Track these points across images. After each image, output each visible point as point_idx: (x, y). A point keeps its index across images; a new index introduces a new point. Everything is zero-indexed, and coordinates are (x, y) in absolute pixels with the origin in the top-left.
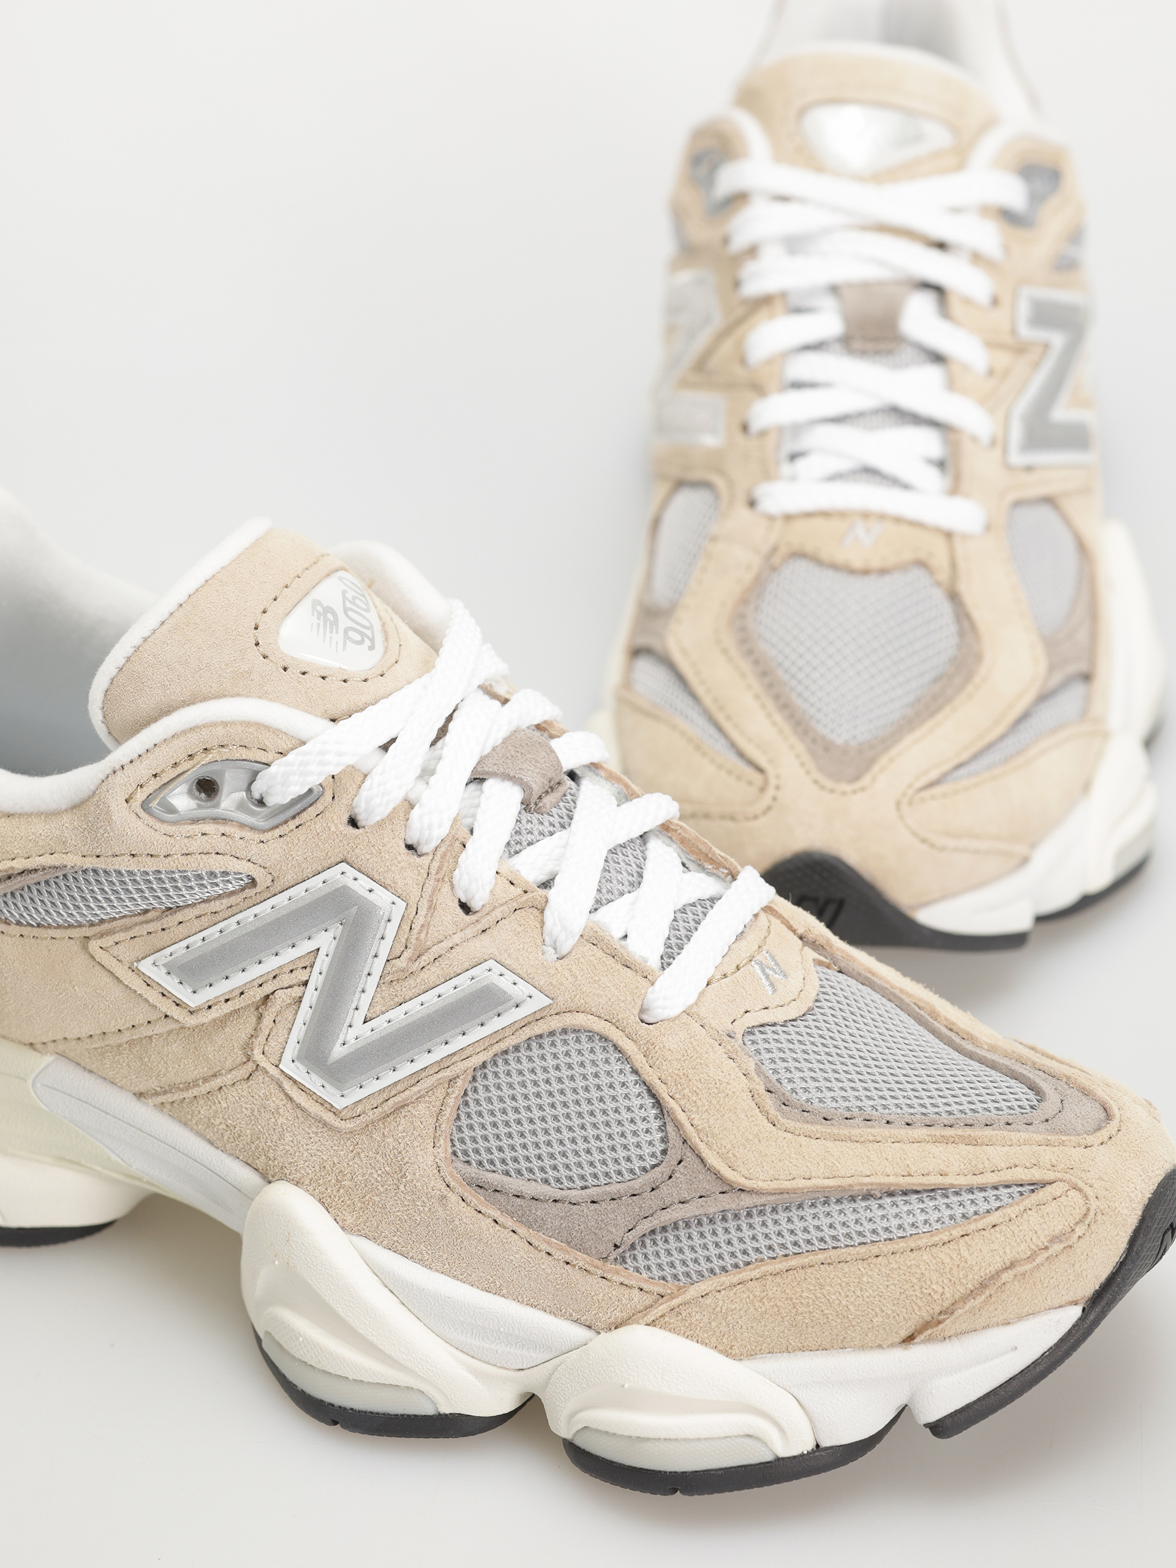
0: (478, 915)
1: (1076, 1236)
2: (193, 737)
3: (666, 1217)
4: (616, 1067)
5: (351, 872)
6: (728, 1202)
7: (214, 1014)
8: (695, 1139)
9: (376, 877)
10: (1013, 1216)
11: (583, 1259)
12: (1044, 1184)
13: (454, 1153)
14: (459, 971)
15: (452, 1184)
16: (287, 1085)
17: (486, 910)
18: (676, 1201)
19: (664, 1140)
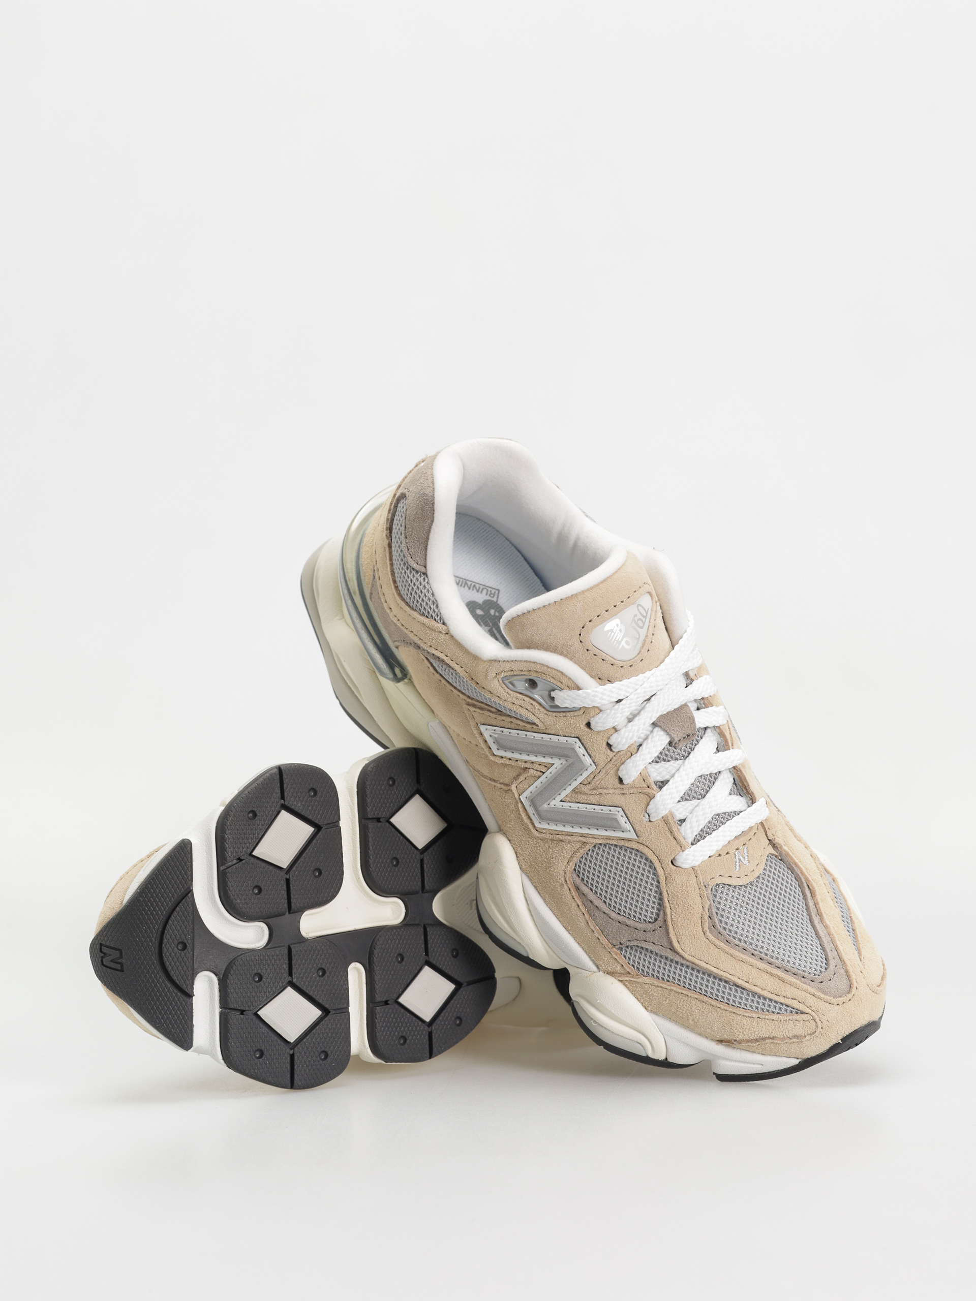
0: (625, 786)
1: (806, 1039)
2: (533, 665)
3: (644, 945)
4: (651, 876)
5: (579, 744)
6: (670, 955)
7: (502, 761)
8: (670, 923)
9: (588, 751)
10: (782, 1020)
11: (605, 942)
12: (802, 1013)
13: (575, 870)
14: (606, 804)
15: (568, 882)
16: (520, 805)
17: (628, 786)
18: (651, 941)
19: (658, 915)
